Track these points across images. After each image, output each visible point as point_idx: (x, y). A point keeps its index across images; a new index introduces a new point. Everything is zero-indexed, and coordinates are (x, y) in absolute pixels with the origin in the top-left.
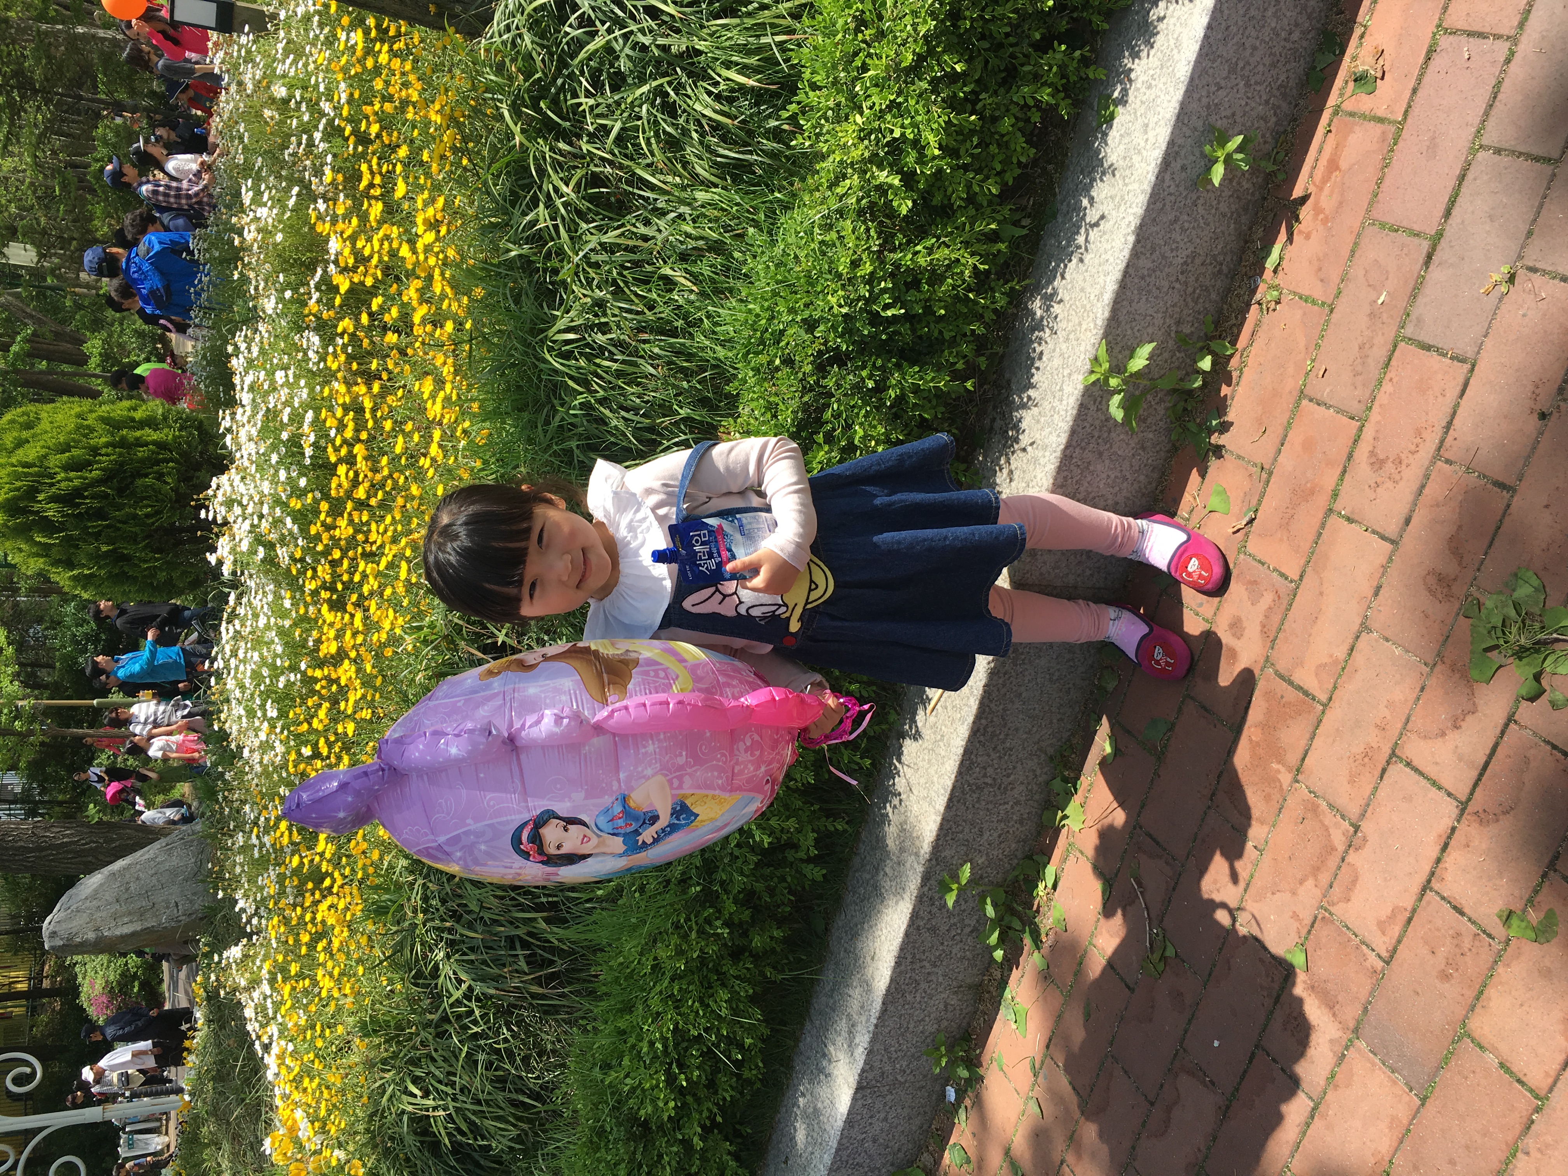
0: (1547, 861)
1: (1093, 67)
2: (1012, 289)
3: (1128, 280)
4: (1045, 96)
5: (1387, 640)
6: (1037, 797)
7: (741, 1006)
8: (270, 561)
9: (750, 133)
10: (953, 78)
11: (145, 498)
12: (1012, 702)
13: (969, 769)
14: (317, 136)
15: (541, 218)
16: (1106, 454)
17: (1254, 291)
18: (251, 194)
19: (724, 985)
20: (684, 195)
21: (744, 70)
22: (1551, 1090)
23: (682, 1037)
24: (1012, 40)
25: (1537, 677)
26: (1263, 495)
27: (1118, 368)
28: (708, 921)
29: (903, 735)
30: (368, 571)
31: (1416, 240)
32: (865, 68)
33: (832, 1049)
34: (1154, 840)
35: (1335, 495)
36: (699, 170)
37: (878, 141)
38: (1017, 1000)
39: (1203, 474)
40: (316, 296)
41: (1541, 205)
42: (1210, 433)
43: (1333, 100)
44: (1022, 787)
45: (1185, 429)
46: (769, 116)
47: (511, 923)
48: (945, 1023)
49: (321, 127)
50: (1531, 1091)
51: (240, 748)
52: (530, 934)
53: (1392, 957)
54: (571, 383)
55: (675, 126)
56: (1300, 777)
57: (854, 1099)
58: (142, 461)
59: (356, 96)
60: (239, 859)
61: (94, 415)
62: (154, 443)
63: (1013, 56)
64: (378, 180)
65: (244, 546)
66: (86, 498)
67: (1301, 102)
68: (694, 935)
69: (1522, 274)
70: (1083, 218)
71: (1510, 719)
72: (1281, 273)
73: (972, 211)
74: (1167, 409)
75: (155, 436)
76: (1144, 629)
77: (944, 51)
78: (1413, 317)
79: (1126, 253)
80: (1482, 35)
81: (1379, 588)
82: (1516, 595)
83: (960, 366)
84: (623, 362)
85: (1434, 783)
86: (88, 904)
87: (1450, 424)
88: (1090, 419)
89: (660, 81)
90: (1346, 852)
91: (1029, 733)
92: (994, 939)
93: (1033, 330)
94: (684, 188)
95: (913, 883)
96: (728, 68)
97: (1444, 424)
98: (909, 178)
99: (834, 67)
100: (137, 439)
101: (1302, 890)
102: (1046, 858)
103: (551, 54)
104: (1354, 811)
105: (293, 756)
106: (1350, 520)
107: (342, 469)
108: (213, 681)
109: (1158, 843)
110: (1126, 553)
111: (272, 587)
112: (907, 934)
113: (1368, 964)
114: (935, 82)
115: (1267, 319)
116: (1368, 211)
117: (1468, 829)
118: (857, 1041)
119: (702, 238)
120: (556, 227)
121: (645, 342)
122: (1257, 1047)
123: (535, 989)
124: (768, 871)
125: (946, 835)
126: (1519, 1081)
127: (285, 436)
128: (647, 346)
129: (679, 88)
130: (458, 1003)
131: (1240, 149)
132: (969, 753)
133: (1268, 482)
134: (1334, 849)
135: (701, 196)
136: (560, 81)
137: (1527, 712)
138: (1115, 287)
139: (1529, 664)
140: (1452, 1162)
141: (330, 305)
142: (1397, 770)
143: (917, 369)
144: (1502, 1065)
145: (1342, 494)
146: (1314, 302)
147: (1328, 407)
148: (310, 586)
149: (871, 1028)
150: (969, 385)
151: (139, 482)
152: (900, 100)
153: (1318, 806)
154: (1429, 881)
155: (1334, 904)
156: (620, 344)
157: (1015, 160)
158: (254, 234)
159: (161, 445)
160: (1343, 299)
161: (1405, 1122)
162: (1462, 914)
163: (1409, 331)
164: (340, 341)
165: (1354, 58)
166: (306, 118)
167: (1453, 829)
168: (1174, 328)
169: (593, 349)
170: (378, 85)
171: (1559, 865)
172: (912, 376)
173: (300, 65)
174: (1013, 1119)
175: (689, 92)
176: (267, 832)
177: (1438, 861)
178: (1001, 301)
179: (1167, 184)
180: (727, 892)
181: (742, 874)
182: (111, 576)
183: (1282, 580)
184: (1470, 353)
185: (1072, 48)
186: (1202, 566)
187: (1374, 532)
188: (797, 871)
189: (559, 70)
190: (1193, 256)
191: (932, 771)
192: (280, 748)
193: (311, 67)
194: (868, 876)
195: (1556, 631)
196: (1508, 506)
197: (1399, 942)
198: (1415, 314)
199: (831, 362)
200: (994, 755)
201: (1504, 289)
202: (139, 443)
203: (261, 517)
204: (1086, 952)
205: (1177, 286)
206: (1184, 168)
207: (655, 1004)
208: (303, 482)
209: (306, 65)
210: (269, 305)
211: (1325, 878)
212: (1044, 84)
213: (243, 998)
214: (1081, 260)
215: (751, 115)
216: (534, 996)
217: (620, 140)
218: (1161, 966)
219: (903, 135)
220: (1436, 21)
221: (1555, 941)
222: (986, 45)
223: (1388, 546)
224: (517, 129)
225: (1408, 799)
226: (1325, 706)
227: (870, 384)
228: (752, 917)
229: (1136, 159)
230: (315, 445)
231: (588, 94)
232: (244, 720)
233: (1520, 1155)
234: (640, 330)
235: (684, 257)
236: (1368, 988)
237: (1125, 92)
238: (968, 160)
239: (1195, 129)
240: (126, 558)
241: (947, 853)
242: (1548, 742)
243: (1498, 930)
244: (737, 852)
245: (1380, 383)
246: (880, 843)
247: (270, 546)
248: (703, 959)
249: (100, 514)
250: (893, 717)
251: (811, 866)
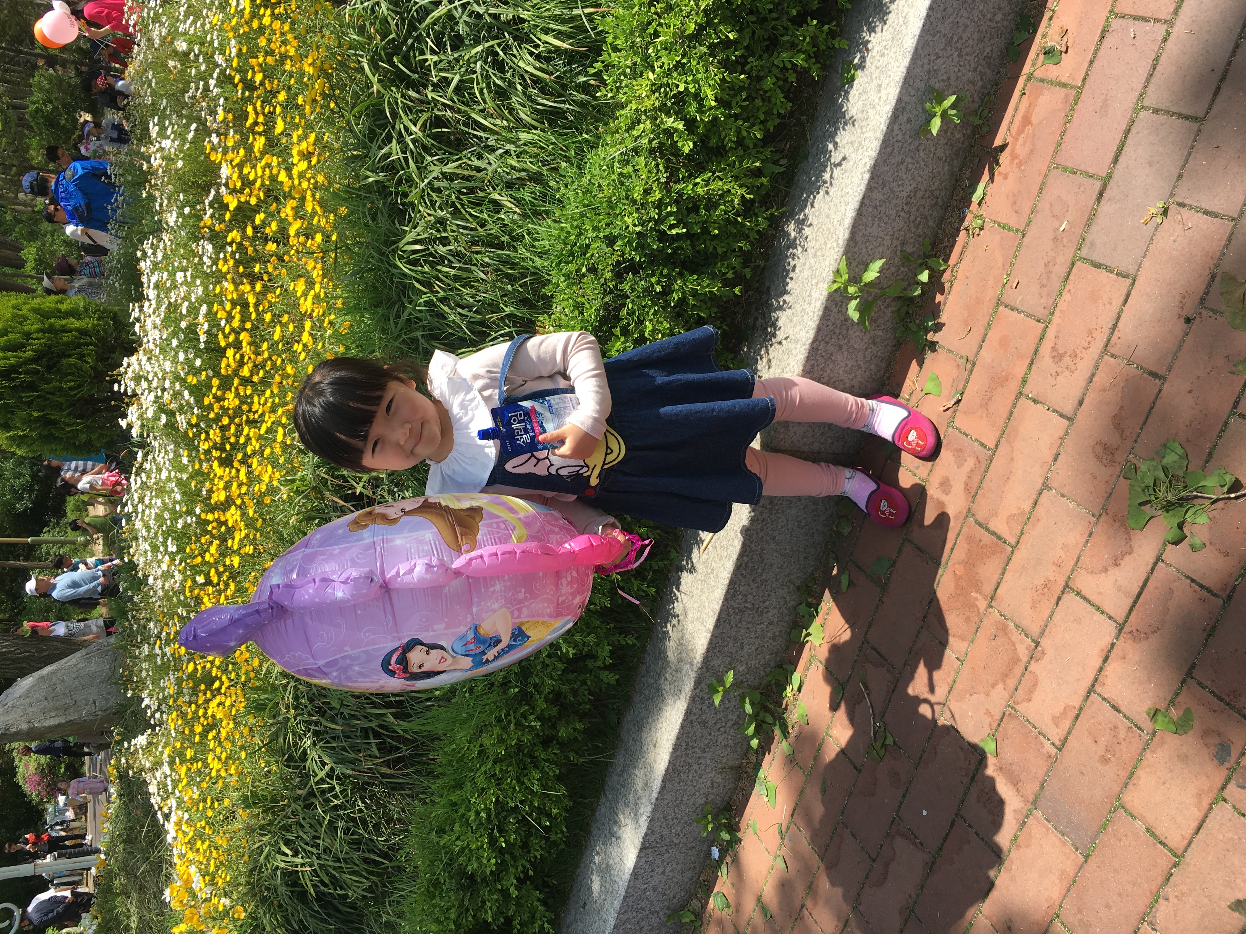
0: (1185, 669)
1: (838, 39)
2: (772, 215)
3: (864, 209)
4: (800, 60)
5: (1063, 496)
6: (786, 619)
7: (550, 783)
8: (171, 426)
9: (564, 87)
10: (727, 44)
11: (70, 374)
12: (768, 543)
13: (734, 596)
14: (212, 82)
15: (394, 152)
16: (845, 347)
17: (963, 220)
18: (157, 128)
19: (536, 767)
20: (510, 135)
21: (559, 35)
22: (1186, 850)
23: (502, 808)
24: (774, 15)
25: (1180, 526)
26: (967, 381)
27: (855, 279)
28: (524, 716)
29: (681, 569)
30: (251, 435)
31: (1091, 180)
32: (656, 35)
33: (621, 817)
34: (879, 653)
35: (1024, 381)
36: (522, 115)
37: (666, 93)
38: (769, 779)
39: (921, 364)
40: (210, 212)
41: (1189, 154)
42: (927, 331)
43: (1027, 69)
44: (775, 611)
45: (908, 329)
46: (579, 73)
47: (366, 717)
48: (711, 797)
49: (215, 76)
50: (1171, 850)
51: (146, 576)
52: (381, 726)
53: (1063, 745)
54: (417, 285)
55: (503, 79)
56: (993, 604)
57: (639, 857)
58: (67, 344)
59: (244, 50)
60: (145, 665)
61: (27, 307)
62: (77, 330)
63: (774, 28)
64: (261, 119)
65: (150, 414)
66: (21, 373)
67: (1002, 70)
68: (512, 727)
69: (1173, 209)
70: (829, 159)
71: (1159, 559)
72: (984, 206)
73: (741, 152)
74: (893, 312)
75: (77, 324)
76: (872, 486)
77: (720, 23)
78: (1087, 242)
79: (863, 187)
80: (1145, 19)
81: (1057, 455)
82: (1165, 461)
83: (730, 275)
84: (460, 269)
85: (1098, 609)
86: (22, 701)
87: (1115, 326)
88: (832, 319)
89: (491, 43)
90: (1028, 662)
91: (781, 568)
92: (751, 730)
93: (788, 247)
94: (510, 130)
95: (688, 686)
96: (547, 34)
97: (1110, 326)
98: (691, 125)
99: (632, 33)
100: (63, 326)
101: (994, 693)
102: (793, 667)
103: (403, 19)
104: (1035, 630)
105: (189, 583)
106: (1035, 401)
107: (230, 353)
108: (124, 522)
109: (881, 655)
110: (859, 426)
111: (172, 446)
112: (682, 727)
113: (1044, 751)
114: (712, 47)
115: (973, 242)
116: (1053, 157)
117: (1124, 645)
118: (641, 811)
119: (524, 170)
120: (406, 159)
121: (477, 253)
122: (956, 815)
123: (384, 770)
124: (571, 676)
125: (714, 648)
126: (1161, 843)
127: (183, 325)
128: (479, 257)
129: (506, 49)
130: (322, 781)
131: (953, 106)
132: (732, 583)
133: (971, 371)
134: (1019, 660)
135: (524, 136)
136: (410, 41)
137: (1172, 554)
138: (854, 214)
139: (1174, 516)
140: (1108, 906)
141: (221, 220)
142: (1069, 598)
143: (695, 277)
144: (1148, 830)
145: (1030, 381)
146: (1010, 229)
147: (1020, 312)
148: (204, 446)
149: (653, 801)
150: (737, 290)
151: (64, 361)
152: (684, 61)
153: (1007, 626)
154: (1093, 686)
155: (1018, 704)
156: (457, 254)
157: (775, 112)
158: (159, 161)
159: (83, 332)
160: (1033, 227)
161: (1072, 874)
162: (1118, 710)
163: (1084, 253)
164: (229, 249)
165: (1044, 36)
166: (203, 68)
167: (1113, 645)
168: (899, 248)
169: (435, 257)
170: (262, 42)
171: (1195, 673)
172: (692, 283)
173: (198, 25)
174: (764, 872)
175: (515, 52)
176: (167, 643)
177: (1101, 670)
178: (763, 224)
179: (896, 132)
180: (540, 693)
181: (551, 678)
182: (40, 436)
183: (981, 448)
184: (1132, 271)
185: (821, 23)
186: (919, 437)
187: (1054, 411)
188: (595, 676)
189: (409, 33)
190: (916, 190)
191: (704, 598)
192: (178, 577)
193: (208, 27)
194: (652, 681)
195: (1196, 490)
196: (1160, 391)
197: (1069, 733)
198: (1089, 238)
199: (627, 270)
200: (754, 586)
201: (1159, 220)
202: (65, 330)
203: (164, 390)
204: (823, 741)
205: (902, 214)
206: (909, 121)
207: (481, 782)
208: (198, 362)
209: (203, 25)
210: (172, 219)
211: (1011, 683)
212: (800, 51)
213: (148, 777)
214: (827, 193)
215: (565, 72)
216: (384, 775)
217: (458, 90)
218: (882, 752)
219: (686, 89)
220: (1109, 8)
221: (1191, 733)
222: (753, 18)
223: (1065, 422)
224: (375, 80)
225: (1078, 621)
226: (1014, 547)
227: (658, 289)
228: (559, 713)
229: (871, 112)
230: (208, 332)
231: (433, 52)
232: (149, 554)
233: (1161, 900)
234: (474, 243)
235: (509, 185)
236: (1045, 769)
237: (863, 59)
238: (738, 111)
239: (919, 89)
240: (54, 423)
241: (715, 662)
242: (1188, 577)
243: (1147, 725)
244: (548, 661)
245: (1061, 293)
246: (661, 654)
247: (171, 414)
248: (519, 746)
249: (32, 387)
250: (673, 555)
251: (607, 672)
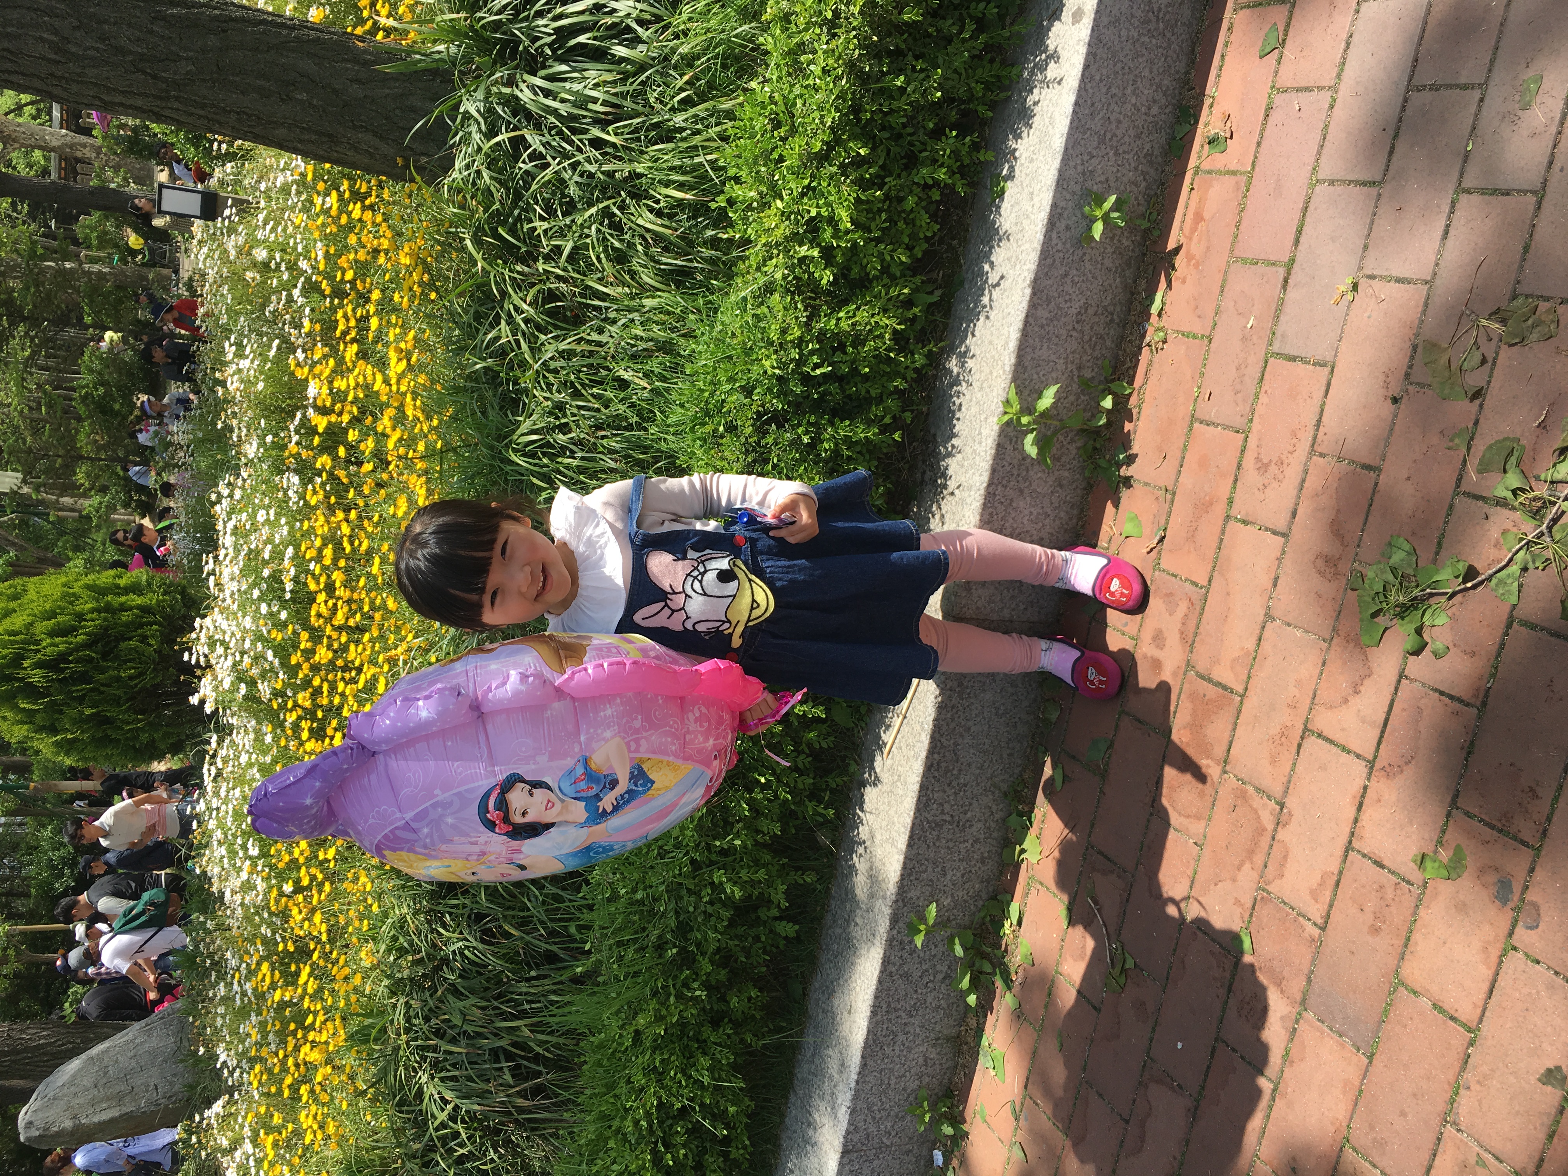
0: (1449, 799)
1: (983, 151)
2: (930, 351)
3: (1029, 329)
4: (942, 175)
5: (1289, 625)
6: (995, 835)
7: (723, 1075)
8: (252, 698)
9: (691, 244)
10: (859, 162)
11: (129, 661)
12: (962, 736)
13: (926, 805)
14: (296, 293)
15: (503, 334)
16: (1026, 491)
17: (1143, 336)
18: (234, 348)
19: (705, 1054)
20: (633, 303)
21: (681, 186)
22: (1481, 1021)
23: (667, 1113)
24: (909, 130)
25: (1419, 631)
26: (1169, 514)
27: (1028, 409)
28: (686, 985)
29: (863, 784)
30: (348, 692)
31: (1273, 268)
32: (781, 159)
33: (816, 1116)
34: (1106, 857)
35: (1230, 502)
36: (646, 279)
37: (797, 222)
38: (994, 1046)
39: (1116, 506)
40: (295, 438)
41: (1372, 222)
42: (1119, 466)
43: (1193, 162)
44: (980, 825)
45: (1097, 466)
46: (706, 227)
47: (496, 1035)
48: (926, 1080)
49: (299, 285)
50: (1463, 1025)
51: (222, 894)
52: (514, 1044)
53: (1326, 922)
54: (535, 481)
55: (621, 241)
56: (1228, 768)
57: (841, 1164)
58: (127, 625)
59: (332, 251)
60: (221, 1010)
61: (80, 583)
62: (139, 607)
63: (911, 144)
64: (353, 323)
65: (227, 684)
66: (71, 662)
67: (1167, 168)
68: (672, 999)
69: (1363, 283)
70: (986, 281)
71: (1402, 676)
72: (1164, 317)
73: (886, 280)
74: (1078, 448)
75: (139, 601)
76: (1076, 654)
77: (849, 139)
78: (1278, 334)
79: (1025, 305)
80: (1308, 89)
81: (1276, 579)
82: (1392, 561)
83: (887, 420)
84: (583, 458)
85: (1344, 749)
86: (65, 1091)
87: (1319, 421)
88: (1008, 459)
89: (605, 204)
90: (1275, 830)
91: (981, 768)
92: (965, 983)
93: (952, 385)
94: (632, 297)
95: (883, 926)
96: (667, 186)
97: (1314, 422)
98: (828, 253)
99: (755, 162)
100: (122, 604)
101: (1241, 877)
102: (1009, 897)
103: (508, 189)
104: (1277, 790)
105: (274, 893)
106: (1245, 522)
107: (321, 597)
108: (195, 825)
109: (1109, 859)
110: (1051, 582)
111: (253, 723)
112: (880, 981)
113: (1306, 934)
114: (842, 166)
115: (1157, 358)
116: (1232, 251)
117: (1380, 787)
118: (839, 1101)
119: (651, 340)
120: (517, 342)
121: (603, 437)
122: (1216, 1040)
123: (520, 1102)
124: (741, 930)
125: (910, 875)
126: (1452, 1018)
127: (266, 573)
128: (605, 442)
129: (622, 207)
130: (443, 1125)
131: (1116, 207)
132: (924, 788)
133: (1172, 502)
134: (1264, 829)
135: (648, 303)
136: (516, 212)
137: (1416, 666)
138: (1018, 335)
139: (1411, 622)
140: (1403, 1114)
141: (309, 447)
142: (1312, 744)
143: (847, 423)
144: (1435, 1005)
145: (1236, 500)
146: (1195, 337)
147: (1216, 425)
148: (291, 718)
149: (853, 1085)
150: (897, 436)
151: (123, 645)
152: (814, 184)
153: (1246, 791)
154: (1350, 842)
155: (1269, 883)
156: (579, 443)
157: (922, 235)
158: (236, 385)
159: (145, 610)
160: (1218, 329)
161: (1357, 1083)
162: (1382, 866)
163: (1276, 348)
164: (318, 480)
165: (1206, 125)
166: (285, 277)
167: (1365, 788)
168: (1076, 373)
169: (553, 447)
170: (352, 240)
171: (1460, 802)
172: (844, 429)
173: (280, 229)
174: (999, 1169)
175: (633, 210)
176: (248, 979)
177: (1356, 820)
178: (920, 360)
179: (1054, 242)
180: (703, 954)
181: (716, 931)
182: (93, 738)
183: (1193, 588)
184: (1329, 358)
185: (961, 136)
186: (1123, 585)
187: (1267, 529)
188: (771, 931)
189: (515, 205)
190: (1086, 306)
191: (892, 812)
192: (261, 885)
193: (290, 229)
194: (839, 931)
195: (1429, 586)
196: (1376, 484)
197: (1331, 906)
198: (1279, 331)
199: (768, 422)
200: (950, 792)
201: (1350, 296)
202: (123, 608)
203: (243, 653)
204: (1053, 981)
205: (1074, 334)
206: (1068, 228)
207: (639, 1080)
208: (284, 615)
209: (284, 230)
210: (251, 450)
211: (1259, 859)
212: (942, 165)
213: (225, 1161)
214: (988, 317)
215: (690, 228)
216: (521, 1110)
217: (571, 259)
218: (1122, 980)
219: (819, 213)
220: (1270, 84)
221: (1466, 875)
222: (886, 135)
223: (1281, 540)
224: (478, 257)
225: (1323, 768)
226: (1242, 696)
227: (806, 440)
228: (729, 980)
229: (1026, 223)
230: (296, 580)
231: (542, 219)
232: (226, 860)
233: (1462, 1091)
234: (599, 427)
235: (634, 357)
236: (1309, 957)
237: (1012, 169)
238: (878, 234)
239: (1074, 193)
240: (108, 721)
241: (913, 894)
242: (1436, 690)
243: (1415, 875)
244: (710, 909)
245: (1257, 396)
246: (849, 895)
247: (252, 683)
248: (683, 1024)
249: (84, 678)
250: (853, 767)
251: (784, 923)
